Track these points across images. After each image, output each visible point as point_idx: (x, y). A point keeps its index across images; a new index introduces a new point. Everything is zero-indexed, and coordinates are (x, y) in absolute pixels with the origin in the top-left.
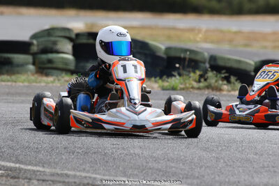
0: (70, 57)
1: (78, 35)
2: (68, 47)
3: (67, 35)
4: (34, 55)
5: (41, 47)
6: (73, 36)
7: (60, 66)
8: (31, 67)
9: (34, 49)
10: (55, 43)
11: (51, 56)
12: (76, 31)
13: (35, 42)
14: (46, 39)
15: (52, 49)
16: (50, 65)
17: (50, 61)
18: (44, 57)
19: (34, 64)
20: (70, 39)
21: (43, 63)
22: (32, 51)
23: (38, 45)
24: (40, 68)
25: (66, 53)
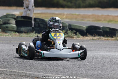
0: (15, 25)
1: (17, 17)
2: (14, 22)
3: (13, 17)
4: (1, 25)
5: (3, 22)
6: (16, 18)
7: (11, 29)
8: (0, 30)
9: (1, 23)
10: (9, 20)
11: (7, 25)
12: (17, 16)
14: (5, 19)
15: (8, 22)
16: (7, 29)
17: (7, 27)
18: (5, 26)
19: (1, 28)
20: (15, 19)
21: (4, 28)
23: (2, 21)
24: (3, 30)
25: (13, 24)
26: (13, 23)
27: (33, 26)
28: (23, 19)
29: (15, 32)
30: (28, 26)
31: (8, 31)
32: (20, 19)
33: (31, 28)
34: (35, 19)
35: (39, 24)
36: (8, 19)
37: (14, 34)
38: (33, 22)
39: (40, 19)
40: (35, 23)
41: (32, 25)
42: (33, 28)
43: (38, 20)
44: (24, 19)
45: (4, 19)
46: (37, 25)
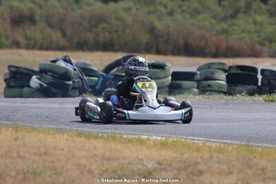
26: (220, 78)
27: (260, 84)
28: (239, 72)
29: (225, 93)
30: (250, 84)
31: (213, 93)
32: (234, 71)
33: (255, 87)
34: (263, 71)
35: (268, 79)
36: (212, 70)
38: (260, 77)
39: (271, 71)
40: (262, 79)
41: (257, 83)
42: (258, 86)
43: (268, 73)
44: (242, 71)
45: (204, 71)
46: (266, 82)
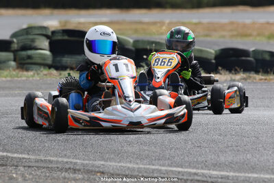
0: (48, 53)
1: (53, 32)
2: (45, 43)
3: (44, 33)
4: (15, 52)
5: (21, 44)
6: (50, 34)
7: (39, 61)
8: (13, 63)
9: (15, 46)
10: (33, 40)
11: (30, 52)
13: (15, 40)
14: (25, 37)
15: (30, 46)
16: (29, 61)
17: (29, 57)
18: (24, 53)
19: (15, 60)
20: (47, 37)
21: (23, 59)
22: (12, 49)
23: (18, 43)
24: (21, 64)
25: (44, 49)
37: (45, 71)
